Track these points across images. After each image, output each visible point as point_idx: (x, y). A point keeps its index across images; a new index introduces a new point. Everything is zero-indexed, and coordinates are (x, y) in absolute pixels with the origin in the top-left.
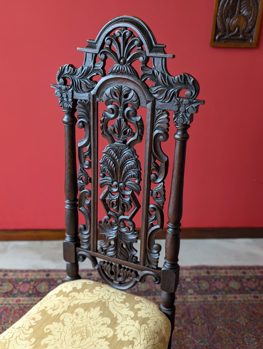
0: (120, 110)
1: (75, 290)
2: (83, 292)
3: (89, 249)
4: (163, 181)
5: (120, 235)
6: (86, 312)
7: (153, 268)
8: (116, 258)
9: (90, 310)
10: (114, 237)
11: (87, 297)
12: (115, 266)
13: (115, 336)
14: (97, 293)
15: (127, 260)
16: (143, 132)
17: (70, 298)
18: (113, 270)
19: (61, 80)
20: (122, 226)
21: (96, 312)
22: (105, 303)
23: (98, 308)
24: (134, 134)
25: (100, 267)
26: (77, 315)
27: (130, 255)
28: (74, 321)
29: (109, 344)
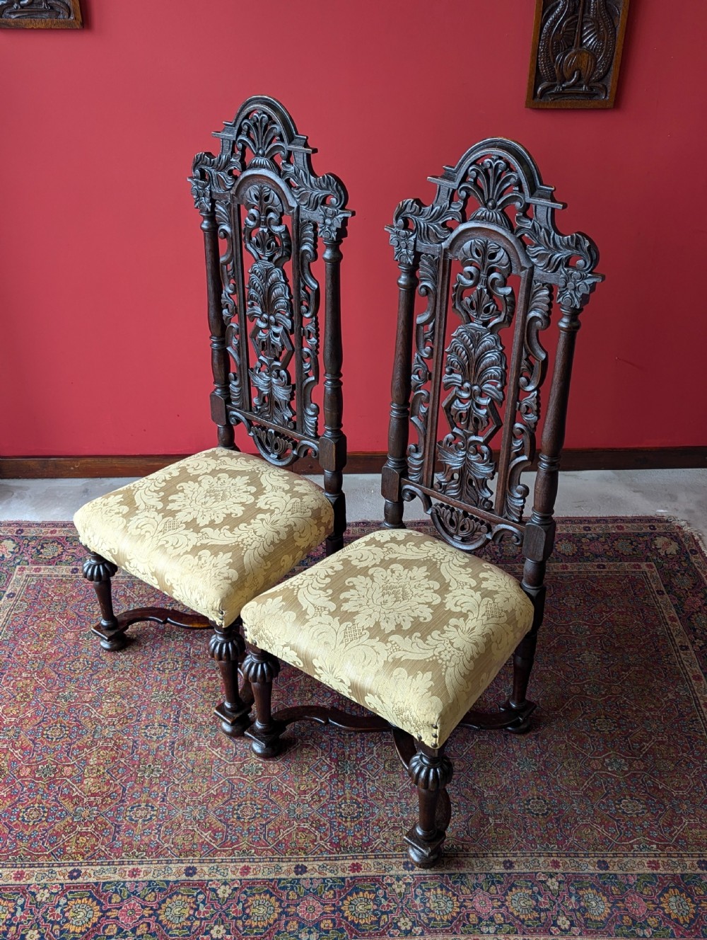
0: (482, 275)
1: (393, 540)
2: (405, 545)
3: (421, 482)
4: (537, 389)
5: (467, 465)
6: (407, 570)
7: (513, 521)
8: (460, 500)
9: (413, 568)
10: (458, 468)
11: (410, 552)
12: (458, 512)
13: (442, 604)
14: (426, 548)
15: (477, 506)
16: (513, 312)
17: (385, 549)
18: (454, 518)
19: (400, 221)
20: (472, 452)
21: (420, 572)
22: (436, 563)
23: (424, 568)
24: (500, 314)
25: (434, 511)
26: (393, 572)
27: (481, 498)
28: (388, 578)
29: (432, 611)
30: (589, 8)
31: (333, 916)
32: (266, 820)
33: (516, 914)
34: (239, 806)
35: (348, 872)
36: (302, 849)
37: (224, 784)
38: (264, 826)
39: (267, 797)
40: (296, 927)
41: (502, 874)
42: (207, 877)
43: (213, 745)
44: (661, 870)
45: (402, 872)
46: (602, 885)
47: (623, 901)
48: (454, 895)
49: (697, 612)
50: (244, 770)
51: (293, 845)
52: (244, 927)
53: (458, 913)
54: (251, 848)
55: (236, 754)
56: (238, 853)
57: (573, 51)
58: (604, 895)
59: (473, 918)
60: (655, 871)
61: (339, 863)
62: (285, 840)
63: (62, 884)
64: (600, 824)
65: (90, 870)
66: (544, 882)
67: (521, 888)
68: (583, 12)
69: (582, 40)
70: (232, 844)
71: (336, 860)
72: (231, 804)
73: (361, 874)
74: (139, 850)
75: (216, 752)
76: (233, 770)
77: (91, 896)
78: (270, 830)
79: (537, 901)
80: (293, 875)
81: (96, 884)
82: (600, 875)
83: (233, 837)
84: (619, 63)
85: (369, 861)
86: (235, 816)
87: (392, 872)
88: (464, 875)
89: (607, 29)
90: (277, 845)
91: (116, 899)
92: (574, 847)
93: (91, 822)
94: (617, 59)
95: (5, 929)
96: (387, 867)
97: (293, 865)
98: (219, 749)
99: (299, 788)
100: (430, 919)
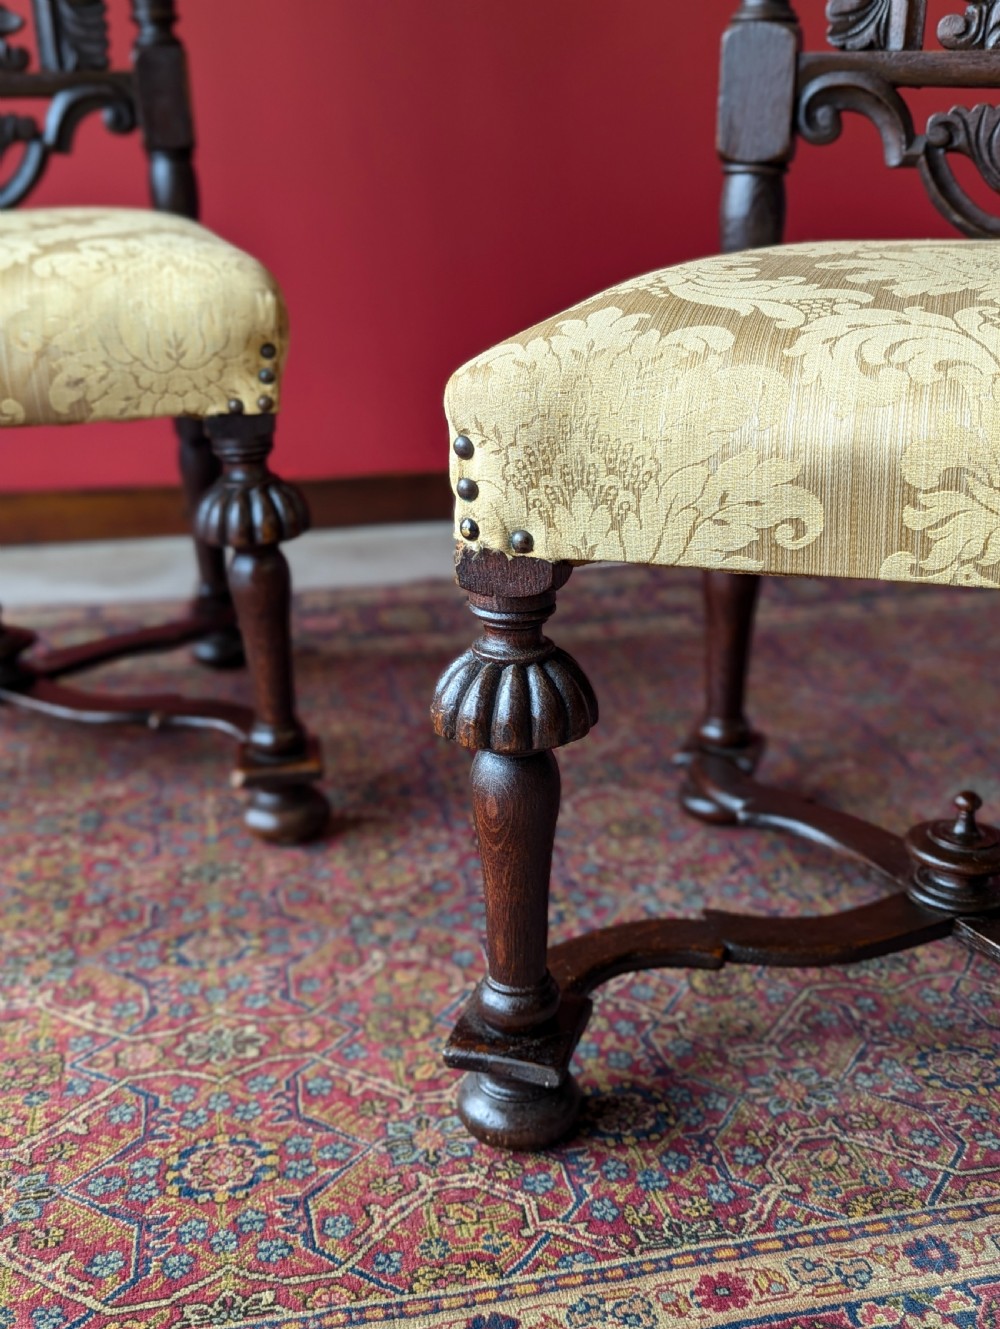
32: (301, 1183)
34: (184, 1155)
35: (695, 1312)
36: (479, 1258)
37: (116, 1099)
38: (300, 1203)
39: (294, 1113)
43: (61, 999)
50: (189, 1049)
51: (436, 1250)
54: (258, 1286)
55: (153, 1011)
56: (201, 1313)
61: (649, 1283)
62: (399, 1239)
70: (171, 1285)
71: (630, 1276)
72: (148, 1155)
73: (756, 1310)
75: (81, 1017)
76: (148, 1056)
78: (325, 1213)
83: (173, 1260)
85: (767, 1261)
86: (173, 1190)
87: (876, 1288)
90: (369, 1258)
96: (847, 1270)
98: (89, 1007)
99: (410, 1075)
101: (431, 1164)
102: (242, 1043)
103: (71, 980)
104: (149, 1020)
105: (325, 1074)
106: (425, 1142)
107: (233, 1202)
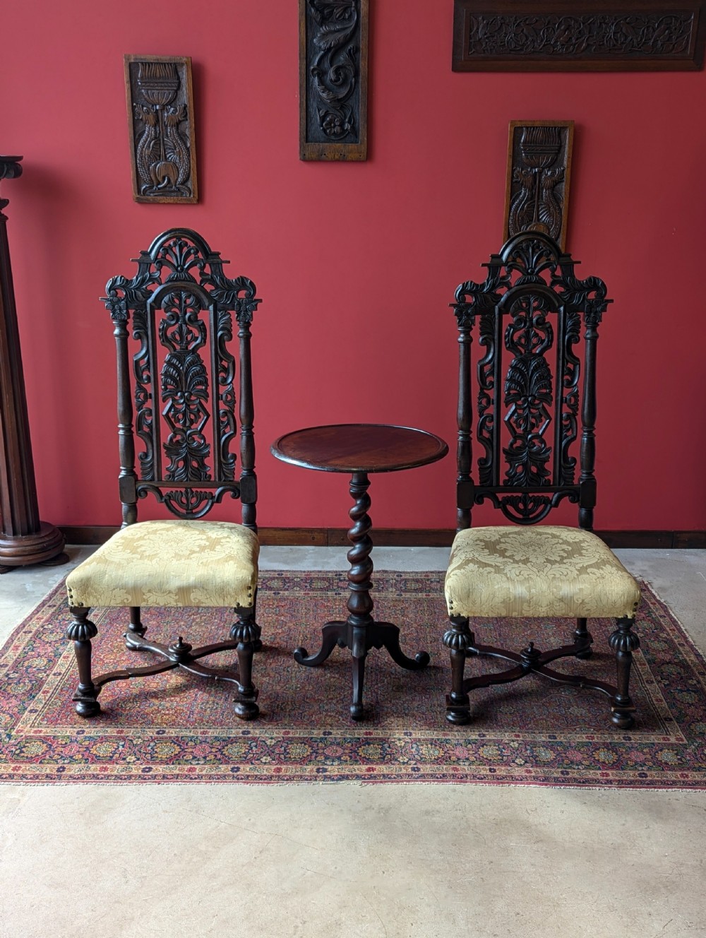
30: (542, 196)
31: (351, 755)
32: (302, 711)
33: (485, 757)
34: (282, 704)
35: (362, 735)
36: (329, 724)
37: (271, 694)
38: (301, 713)
39: (304, 700)
40: (323, 759)
41: (477, 740)
42: (258, 736)
43: (262, 676)
44: (596, 740)
45: (402, 736)
46: (549, 746)
47: (565, 753)
48: (440, 748)
49: (641, 620)
51: (322, 722)
52: (285, 757)
53: (442, 756)
54: (291, 723)
57: (533, 223)
58: (551, 750)
59: (454, 758)
60: (591, 741)
61: (356, 731)
62: (316, 720)
63: (152, 737)
64: (553, 719)
65: (171, 730)
66: (509, 744)
67: (490, 746)
68: (538, 199)
69: (538, 217)
71: (354, 730)
72: (276, 703)
73: (372, 736)
74: (208, 722)
76: (278, 688)
77: (173, 741)
78: (305, 715)
79: (502, 751)
80: (322, 736)
81: (177, 737)
82: (550, 742)
83: (278, 718)
84: (565, 232)
86: (279, 709)
88: (449, 740)
89: (555, 209)
90: (311, 722)
91: (190, 744)
92: (532, 729)
93: (172, 709)
94: (564, 229)
95: (111, 755)
96: (391, 734)
97: (322, 732)
100: (421, 758)
101: (327, 711)
102: (296, 688)
103: (265, 672)
104: (279, 682)
105: (311, 694)
106: (326, 708)
107: (289, 712)
